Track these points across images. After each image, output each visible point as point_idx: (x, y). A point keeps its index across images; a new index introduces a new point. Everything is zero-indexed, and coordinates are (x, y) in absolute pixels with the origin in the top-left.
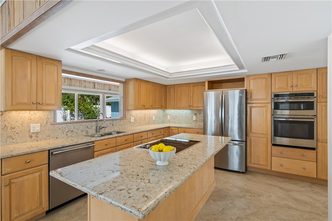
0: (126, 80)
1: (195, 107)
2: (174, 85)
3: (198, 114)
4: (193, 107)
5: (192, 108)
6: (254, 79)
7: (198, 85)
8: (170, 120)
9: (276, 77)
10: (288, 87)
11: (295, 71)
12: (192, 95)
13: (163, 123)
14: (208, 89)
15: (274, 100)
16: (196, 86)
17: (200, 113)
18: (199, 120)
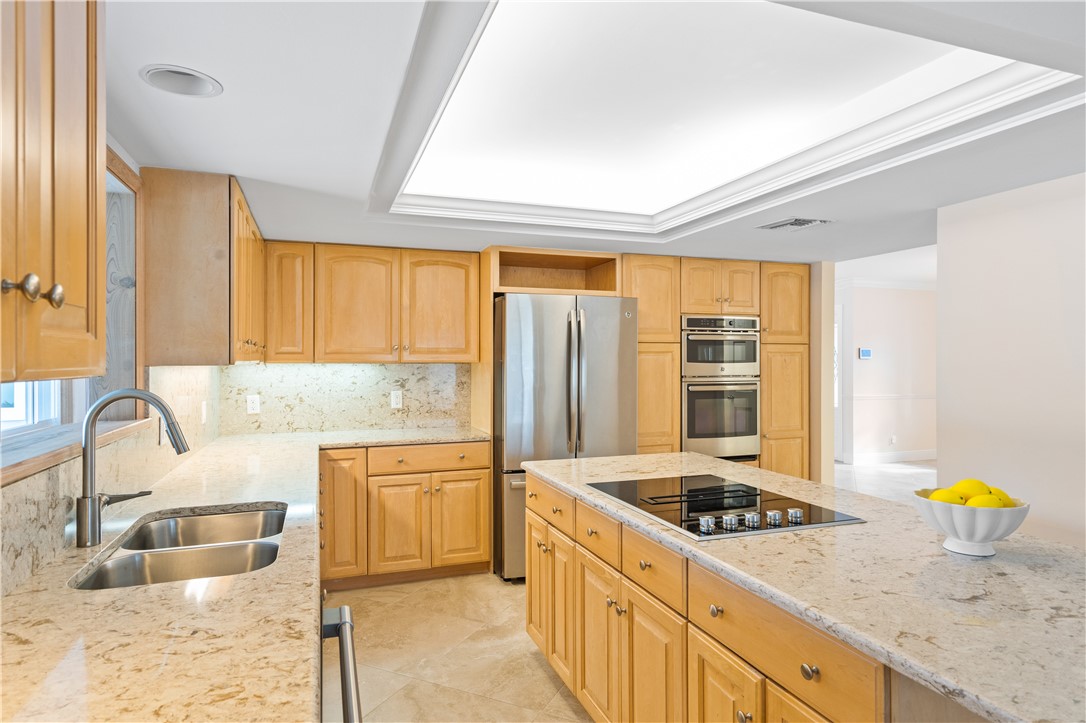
1: (419, 353)
2: (314, 245)
3: (411, 384)
5: (407, 356)
6: (641, 267)
7: (436, 263)
8: (263, 419)
9: (692, 272)
10: (712, 301)
13: (220, 435)
14: (501, 285)
15: (688, 335)
16: (429, 265)
17: (420, 376)
18: (419, 405)
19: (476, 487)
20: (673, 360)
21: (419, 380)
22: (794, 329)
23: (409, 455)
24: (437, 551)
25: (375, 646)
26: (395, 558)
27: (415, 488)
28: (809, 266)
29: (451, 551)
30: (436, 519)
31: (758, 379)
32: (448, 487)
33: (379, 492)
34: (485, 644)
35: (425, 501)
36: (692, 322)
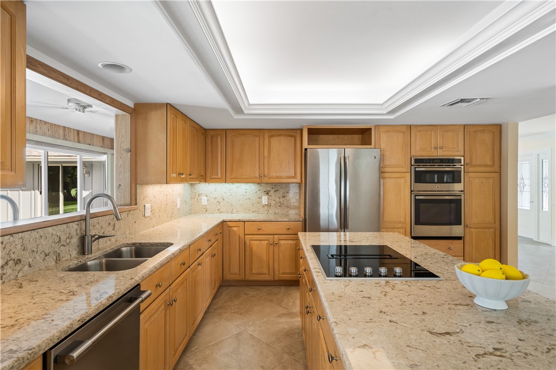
0: (136, 105)
1: (272, 178)
2: (226, 130)
3: (272, 193)
4: (270, 178)
5: (266, 180)
6: (386, 132)
7: (280, 135)
8: (208, 207)
9: (417, 133)
10: (431, 148)
11: (441, 125)
12: (266, 154)
13: (191, 214)
14: (308, 145)
15: (415, 168)
16: (276, 136)
17: (276, 189)
18: (275, 203)
19: (296, 243)
20: (406, 182)
21: (275, 191)
22: (489, 163)
23: (263, 225)
24: (277, 273)
25: (235, 313)
26: (257, 274)
27: (267, 242)
28: (500, 126)
29: (283, 273)
30: (276, 257)
31: (463, 193)
32: (282, 242)
33: (250, 243)
34: (283, 320)
35: (271, 247)
36: (417, 161)
